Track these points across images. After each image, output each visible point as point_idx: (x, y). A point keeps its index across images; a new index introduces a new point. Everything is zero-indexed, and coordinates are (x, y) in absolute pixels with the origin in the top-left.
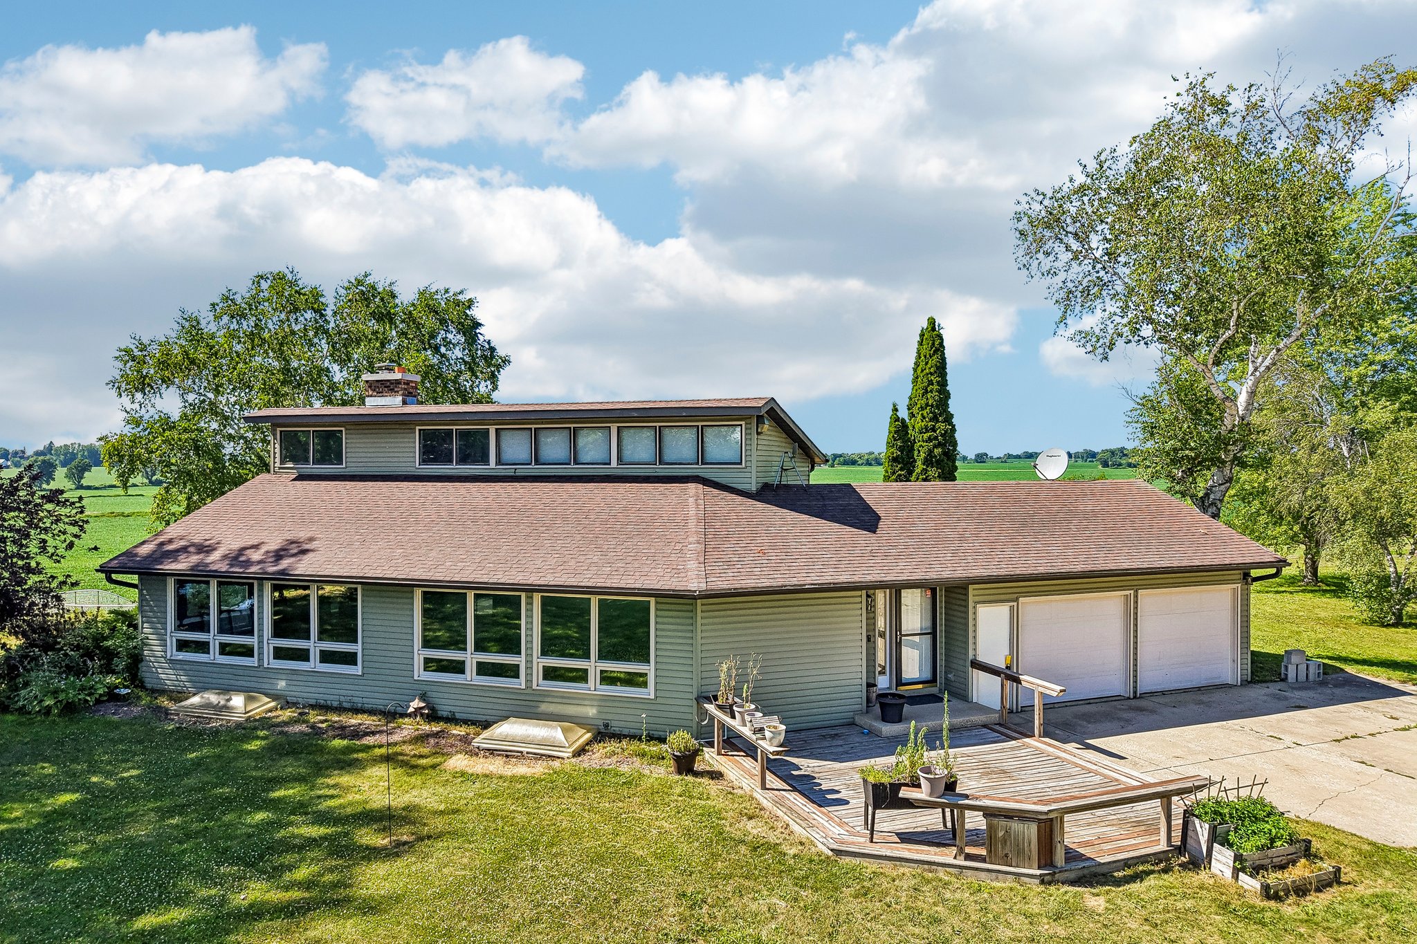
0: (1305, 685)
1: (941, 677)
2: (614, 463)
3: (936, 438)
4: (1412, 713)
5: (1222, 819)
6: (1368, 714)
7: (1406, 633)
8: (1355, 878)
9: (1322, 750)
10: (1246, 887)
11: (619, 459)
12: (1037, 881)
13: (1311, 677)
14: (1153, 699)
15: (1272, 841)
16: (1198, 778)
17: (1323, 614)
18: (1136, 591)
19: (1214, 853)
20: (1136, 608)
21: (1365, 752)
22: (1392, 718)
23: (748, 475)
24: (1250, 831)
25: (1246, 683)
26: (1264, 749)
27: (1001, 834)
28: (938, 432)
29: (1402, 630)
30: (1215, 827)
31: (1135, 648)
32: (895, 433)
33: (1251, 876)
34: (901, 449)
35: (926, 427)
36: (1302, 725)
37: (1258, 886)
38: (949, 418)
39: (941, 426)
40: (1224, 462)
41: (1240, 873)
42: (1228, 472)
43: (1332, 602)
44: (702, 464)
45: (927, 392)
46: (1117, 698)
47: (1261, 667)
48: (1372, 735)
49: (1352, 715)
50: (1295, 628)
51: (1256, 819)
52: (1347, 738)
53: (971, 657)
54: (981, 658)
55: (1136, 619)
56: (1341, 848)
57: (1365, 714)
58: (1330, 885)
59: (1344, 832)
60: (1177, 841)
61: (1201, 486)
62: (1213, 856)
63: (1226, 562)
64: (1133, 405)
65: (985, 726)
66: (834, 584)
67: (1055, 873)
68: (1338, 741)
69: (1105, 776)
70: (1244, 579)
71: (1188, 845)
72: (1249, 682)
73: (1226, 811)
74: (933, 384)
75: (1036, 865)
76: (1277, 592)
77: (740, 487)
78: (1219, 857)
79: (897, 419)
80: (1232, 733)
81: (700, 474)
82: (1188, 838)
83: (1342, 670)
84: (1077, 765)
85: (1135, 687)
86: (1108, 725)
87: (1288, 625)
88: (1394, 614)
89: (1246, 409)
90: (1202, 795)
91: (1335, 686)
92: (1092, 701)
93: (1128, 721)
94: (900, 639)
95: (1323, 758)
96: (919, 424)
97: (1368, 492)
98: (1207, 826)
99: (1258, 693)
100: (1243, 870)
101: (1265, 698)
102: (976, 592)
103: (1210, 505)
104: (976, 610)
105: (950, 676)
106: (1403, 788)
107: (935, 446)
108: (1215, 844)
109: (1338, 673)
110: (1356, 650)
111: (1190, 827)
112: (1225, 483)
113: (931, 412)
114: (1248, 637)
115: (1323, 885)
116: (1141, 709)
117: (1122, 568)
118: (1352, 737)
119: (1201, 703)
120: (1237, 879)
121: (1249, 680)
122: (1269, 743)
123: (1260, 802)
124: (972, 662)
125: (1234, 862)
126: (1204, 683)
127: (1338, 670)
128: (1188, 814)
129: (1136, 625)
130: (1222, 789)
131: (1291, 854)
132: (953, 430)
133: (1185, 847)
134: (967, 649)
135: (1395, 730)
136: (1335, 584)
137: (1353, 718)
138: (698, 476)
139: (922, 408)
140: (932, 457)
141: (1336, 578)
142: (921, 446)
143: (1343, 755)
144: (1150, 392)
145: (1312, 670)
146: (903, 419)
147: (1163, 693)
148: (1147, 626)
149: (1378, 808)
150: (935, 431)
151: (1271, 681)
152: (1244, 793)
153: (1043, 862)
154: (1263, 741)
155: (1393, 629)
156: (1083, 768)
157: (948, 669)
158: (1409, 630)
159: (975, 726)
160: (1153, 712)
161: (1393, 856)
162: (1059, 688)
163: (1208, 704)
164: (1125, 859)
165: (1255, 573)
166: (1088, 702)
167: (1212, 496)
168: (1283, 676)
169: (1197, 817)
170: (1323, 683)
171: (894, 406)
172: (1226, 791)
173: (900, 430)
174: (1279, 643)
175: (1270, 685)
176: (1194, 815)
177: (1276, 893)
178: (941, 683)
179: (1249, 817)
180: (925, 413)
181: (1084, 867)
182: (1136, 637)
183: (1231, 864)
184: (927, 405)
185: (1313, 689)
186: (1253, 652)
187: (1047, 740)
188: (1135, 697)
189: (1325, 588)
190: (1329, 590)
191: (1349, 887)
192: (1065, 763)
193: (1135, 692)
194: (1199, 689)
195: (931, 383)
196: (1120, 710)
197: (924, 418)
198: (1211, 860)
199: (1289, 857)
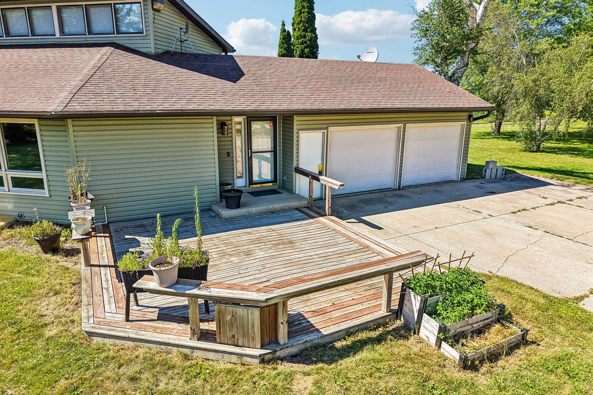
0: (495, 180)
1: (279, 179)
2: (58, 35)
3: (306, 42)
4: (554, 195)
5: (434, 291)
6: (530, 196)
7: (542, 155)
8: (537, 336)
9: (504, 219)
10: (446, 354)
11: (62, 32)
12: (257, 361)
13: (498, 176)
14: (410, 190)
15: (473, 309)
16: (418, 254)
17: (502, 147)
18: (405, 124)
19: (423, 321)
20: (404, 135)
21: (531, 220)
22: (543, 198)
23: (148, 41)
24: (455, 302)
25: (463, 180)
26: (471, 219)
27: (228, 318)
28: (307, 38)
29: (540, 154)
30: (426, 300)
31: (402, 160)
32: (283, 39)
33: (452, 346)
34: (286, 49)
35: (301, 35)
36: (493, 203)
37: (457, 356)
38: (314, 30)
39: (309, 34)
40: (464, 52)
41: (443, 342)
42: (467, 59)
43: (506, 142)
44: (117, 34)
45: (301, 13)
46: (389, 190)
47: (471, 171)
48: (534, 208)
49: (521, 196)
50: (489, 153)
51: (460, 289)
52: (519, 211)
53: (295, 165)
54: (302, 166)
55: (403, 142)
56: (524, 302)
57: (529, 196)
58: (517, 346)
59: (524, 285)
60: (395, 305)
61: (451, 69)
62: (422, 324)
63: (459, 107)
64: (416, 18)
65: (297, 209)
66: (181, 110)
67: (276, 351)
68: (515, 213)
69: (361, 244)
70: (469, 118)
71: (403, 311)
72: (465, 179)
73: (438, 283)
74: (304, 8)
75: (259, 346)
76: (482, 138)
77: (144, 50)
78: (426, 325)
79: (284, 31)
80: (452, 209)
81: (116, 41)
82: (404, 306)
83: (514, 172)
84: (344, 235)
85: (400, 183)
86: (379, 206)
87: (486, 152)
88: (537, 146)
89: (481, 19)
90: (420, 270)
91: (511, 181)
92: (372, 192)
93: (391, 203)
94: (251, 154)
95: (506, 224)
96: (297, 34)
97: (534, 81)
98: (419, 298)
99: (469, 185)
100: (445, 340)
101: (473, 188)
102: (299, 123)
103: (454, 79)
104: (299, 135)
105: (284, 178)
106: (557, 245)
107: (305, 47)
108: (424, 314)
109: (512, 174)
110: (519, 163)
111: (406, 298)
112: (464, 67)
113: (303, 26)
114: (467, 157)
115: (513, 348)
116: (401, 196)
117: (396, 107)
118: (523, 210)
119: (437, 191)
120: (440, 347)
121: (465, 178)
122: (473, 215)
123: (466, 272)
124: (295, 169)
125: (439, 333)
126: (440, 180)
127: (512, 172)
128: (405, 287)
129: (403, 146)
130: (437, 263)
131: (487, 319)
132: (316, 37)
133: (401, 312)
134: (292, 160)
135: (546, 205)
136: (509, 135)
137: (522, 199)
138: (115, 43)
139: (299, 24)
140: (303, 54)
141: (508, 133)
142: (298, 47)
143: (518, 222)
144: (427, 10)
145: (499, 171)
146: (288, 31)
147: (416, 186)
148: (410, 147)
149: (544, 262)
150: (305, 38)
151: (477, 179)
152: (454, 265)
153: (266, 340)
154: (470, 214)
155: (536, 153)
156: (348, 238)
157: (284, 174)
158: (543, 153)
159: (291, 209)
160: (408, 197)
161: (563, 310)
162: (339, 183)
163: (440, 192)
164: (347, 329)
165: (475, 115)
166: (371, 192)
167: (456, 75)
168: (483, 175)
169: (412, 289)
170: (504, 179)
171: (283, 22)
172: (439, 265)
173: (286, 37)
174: (481, 160)
175: (476, 180)
176: (410, 288)
177: (473, 362)
178: (279, 183)
179: (456, 288)
180: (300, 26)
181: (306, 341)
182: (402, 153)
183: (436, 333)
184: (301, 21)
185: (499, 182)
186: (468, 164)
187: (333, 218)
188: (399, 189)
189: (504, 136)
190: (506, 138)
191: (534, 346)
192: (337, 234)
193: (399, 186)
194: (437, 183)
195: (303, 7)
196: (389, 196)
197: (299, 30)
198: (420, 327)
199: (486, 322)
